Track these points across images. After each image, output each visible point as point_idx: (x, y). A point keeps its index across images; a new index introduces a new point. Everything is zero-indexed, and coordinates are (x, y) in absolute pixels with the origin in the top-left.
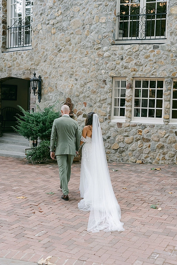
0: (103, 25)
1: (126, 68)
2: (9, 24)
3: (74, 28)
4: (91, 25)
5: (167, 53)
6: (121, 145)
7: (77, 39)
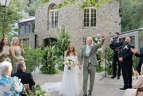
0: (80, 24)
1: (86, 35)
2: (49, 22)
3: (71, 24)
4: (76, 23)
5: (97, 31)
7: (72, 27)
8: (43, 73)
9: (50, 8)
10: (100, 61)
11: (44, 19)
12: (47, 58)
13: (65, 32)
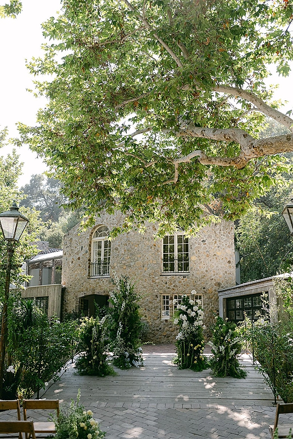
0: (155, 265)
1: (169, 288)
2: (92, 261)
3: (137, 266)
4: (148, 264)
5: (190, 280)
6: (168, 332)
8: (82, 374)
9: (93, 234)
10: (201, 348)
11: (80, 255)
12: (91, 341)
13: (128, 288)
